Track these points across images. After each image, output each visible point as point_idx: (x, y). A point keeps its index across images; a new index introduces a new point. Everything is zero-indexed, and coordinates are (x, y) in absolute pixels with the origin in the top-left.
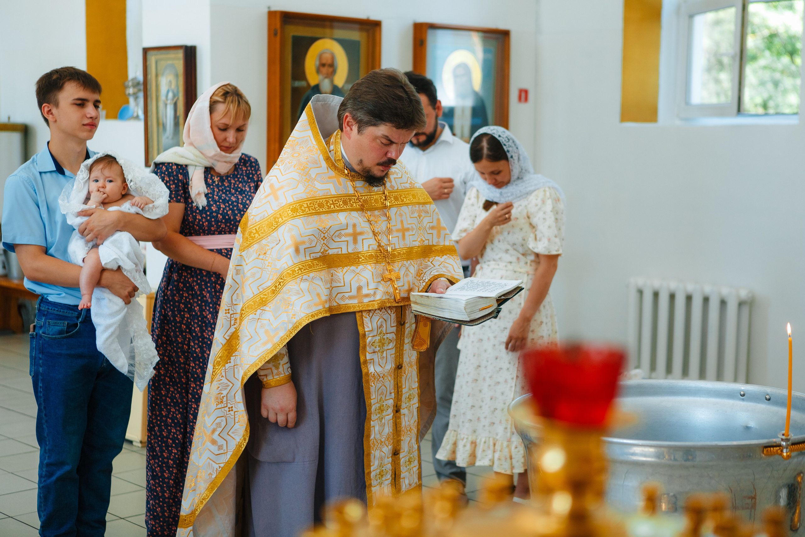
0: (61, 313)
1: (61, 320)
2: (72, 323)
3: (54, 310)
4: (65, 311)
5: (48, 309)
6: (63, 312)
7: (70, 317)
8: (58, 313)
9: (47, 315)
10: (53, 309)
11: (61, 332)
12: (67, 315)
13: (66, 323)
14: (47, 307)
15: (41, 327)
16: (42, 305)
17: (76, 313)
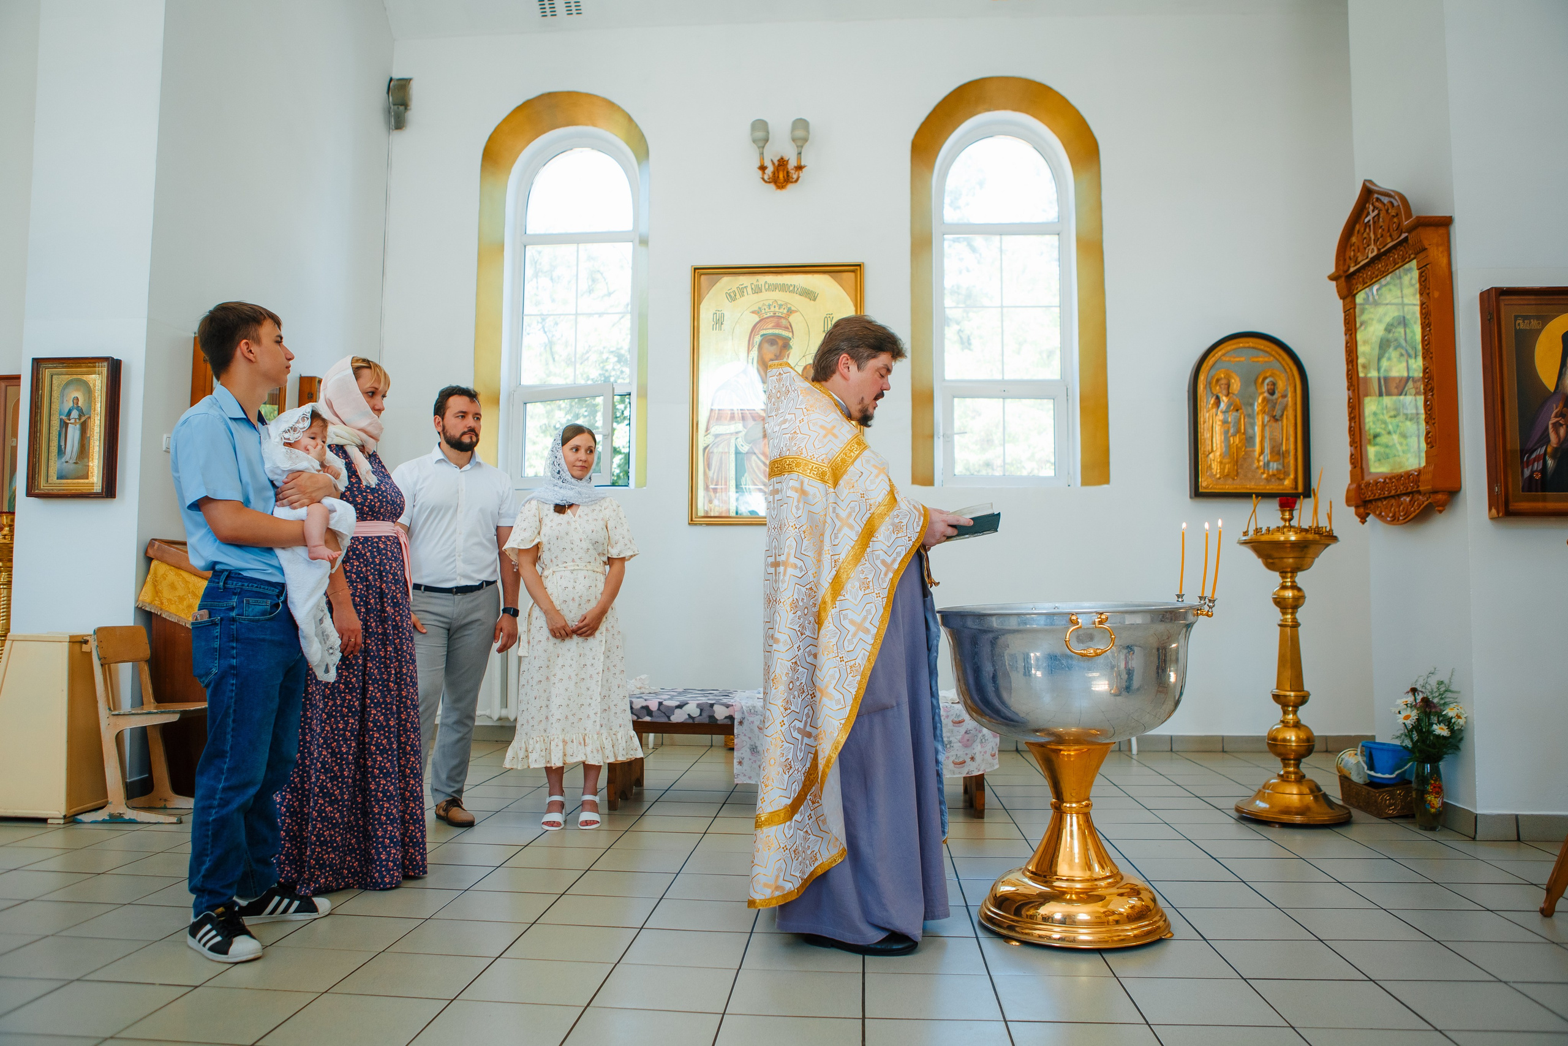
0: (261, 590)
1: (261, 598)
2: (274, 602)
3: (252, 586)
4: (266, 587)
5: (243, 585)
6: (264, 588)
7: (270, 595)
8: (258, 590)
9: (239, 594)
10: (250, 585)
11: (264, 613)
12: (267, 592)
13: (269, 601)
14: (240, 584)
15: (232, 609)
16: (230, 582)
17: (277, 591)
